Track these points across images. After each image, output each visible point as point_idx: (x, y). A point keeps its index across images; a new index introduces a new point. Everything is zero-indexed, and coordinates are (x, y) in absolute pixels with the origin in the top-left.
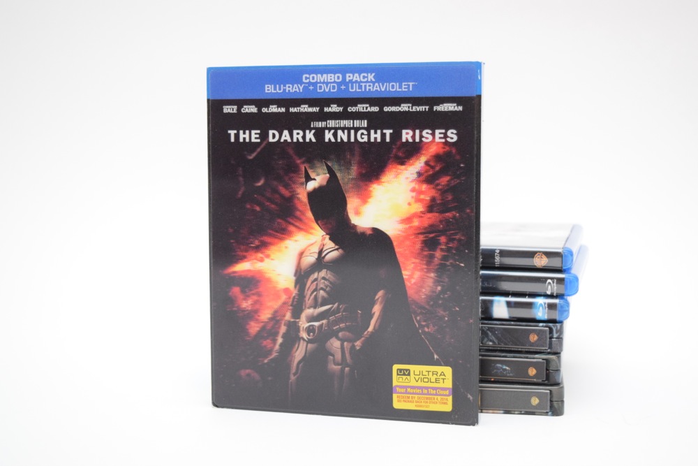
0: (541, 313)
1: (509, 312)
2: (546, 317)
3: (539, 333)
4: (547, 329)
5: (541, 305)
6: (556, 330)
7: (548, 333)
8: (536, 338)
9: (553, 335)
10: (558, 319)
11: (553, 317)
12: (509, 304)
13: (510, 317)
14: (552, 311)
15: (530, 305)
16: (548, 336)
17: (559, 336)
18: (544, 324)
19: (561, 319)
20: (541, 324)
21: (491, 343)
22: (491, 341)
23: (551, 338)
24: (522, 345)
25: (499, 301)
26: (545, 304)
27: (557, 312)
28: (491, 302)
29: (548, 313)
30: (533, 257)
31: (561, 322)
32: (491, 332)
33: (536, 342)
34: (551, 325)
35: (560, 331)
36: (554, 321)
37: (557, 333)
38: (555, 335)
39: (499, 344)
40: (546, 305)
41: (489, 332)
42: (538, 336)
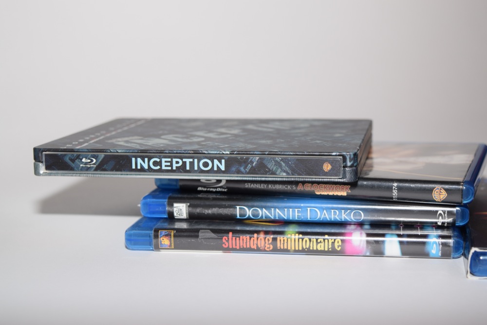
3: (333, 162)
4: (341, 157)
6: (350, 158)
7: (341, 162)
8: (330, 167)
9: (347, 164)
16: (342, 165)
18: (338, 153)
20: (335, 154)
21: (284, 174)
22: (285, 171)
23: (344, 167)
24: (315, 175)
34: (344, 153)
35: (354, 160)
39: (293, 175)
41: (283, 163)
42: (331, 165)
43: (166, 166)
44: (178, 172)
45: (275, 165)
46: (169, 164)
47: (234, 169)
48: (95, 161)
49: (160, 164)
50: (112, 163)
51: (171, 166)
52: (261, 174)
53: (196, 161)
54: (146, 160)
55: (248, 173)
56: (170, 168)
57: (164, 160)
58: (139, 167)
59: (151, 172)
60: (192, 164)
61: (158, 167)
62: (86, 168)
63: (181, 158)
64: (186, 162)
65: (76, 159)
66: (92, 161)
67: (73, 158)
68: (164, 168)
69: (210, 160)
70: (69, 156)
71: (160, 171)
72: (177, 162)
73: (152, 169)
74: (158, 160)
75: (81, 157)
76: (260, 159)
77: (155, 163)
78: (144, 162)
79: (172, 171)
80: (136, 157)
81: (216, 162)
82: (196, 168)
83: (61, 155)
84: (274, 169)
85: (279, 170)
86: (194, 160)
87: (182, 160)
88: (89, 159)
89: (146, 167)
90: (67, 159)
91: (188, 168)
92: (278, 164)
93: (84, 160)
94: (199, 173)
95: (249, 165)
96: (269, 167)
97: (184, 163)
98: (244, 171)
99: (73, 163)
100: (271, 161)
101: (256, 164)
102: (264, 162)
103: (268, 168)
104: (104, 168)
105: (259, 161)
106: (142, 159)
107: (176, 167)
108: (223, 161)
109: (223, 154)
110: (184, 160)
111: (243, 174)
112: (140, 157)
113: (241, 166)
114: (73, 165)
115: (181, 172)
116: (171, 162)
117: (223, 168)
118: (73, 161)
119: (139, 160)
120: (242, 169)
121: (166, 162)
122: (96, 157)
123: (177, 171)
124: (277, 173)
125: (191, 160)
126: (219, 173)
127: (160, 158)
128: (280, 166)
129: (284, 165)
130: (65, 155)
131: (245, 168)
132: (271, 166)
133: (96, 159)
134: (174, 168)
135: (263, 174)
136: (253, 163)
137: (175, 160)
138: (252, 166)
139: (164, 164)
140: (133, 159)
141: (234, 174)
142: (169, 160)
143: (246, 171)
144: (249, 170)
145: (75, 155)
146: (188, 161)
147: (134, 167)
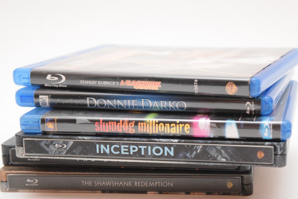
0: (267, 134)
1: (239, 133)
2: (271, 137)
3: (265, 151)
4: (272, 147)
5: (267, 126)
6: (280, 148)
7: (273, 150)
8: (263, 155)
9: (278, 152)
10: (281, 137)
11: (277, 137)
12: (238, 126)
13: (240, 137)
14: (276, 132)
15: (257, 126)
16: (273, 153)
17: (283, 152)
18: (270, 143)
19: (284, 139)
20: (267, 143)
21: (224, 160)
22: (224, 158)
23: (275, 155)
24: (251, 161)
25: (230, 123)
26: (270, 125)
27: (281, 132)
28: (224, 124)
29: (273, 134)
30: (225, 85)
31: (285, 141)
32: (224, 150)
33: (263, 158)
34: (275, 143)
35: (284, 149)
36: (278, 140)
37: (281, 150)
38: (279, 153)
39: (231, 160)
40: (271, 127)
41: (222, 151)
42: (264, 153)
43: (124, 151)
44: (135, 157)
45: (216, 152)
46: (127, 150)
47: (181, 155)
48: (65, 146)
49: (119, 149)
50: (80, 148)
51: (129, 151)
52: (205, 159)
53: (149, 147)
54: (108, 146)
55: (193, 158)
56: (128, 153)
57: (122, 146)
58: (102, 152)
59: (112, 156)
60: (146, 150)
61: (118, 152)
62: (59, 152)
63: (137, 145)
64: (141, 148)
65: (50, 145)
66: (63, 146)
67: (47, 144)
68: (123, 153)
69: (161, 147)
70: (45, 142)
71: (120, 155)
72: (134, 149)
73: (113, 154)
74: (118, 146)
75: (54, 143)
76: (203, 146)
77: (115, 149)
78: (106, 148)
79: (130, 155)
80: (100, 144)
81: (166, 149)
82: (150, 154)
83: (38, 140)
84: (215, 156)
85: (220, 157)
86: (147, 148)
87: (138, 147)
88: (61, 144)
89: (108, 152)
90: (43, 144)
91: (143, 153)
92: (219, 151)
93: (56, 145)
94: (152, 157)
95: (194, 152)
96: (211, 153)
97: (140, 150)
98: (190, 157)
99: (48, 148)
100: (213, 149)
101: (200, 152)
102: (207, 149)
103: (210, 154)
104: (73, 152)
105: (203, 148)
106: (104, 146)
107: (133, 152)
108: (172, 148)
109: (172, 142)
110: (140, 147)
111: (189, 159)
112: (103, 143)
113: (187, 152)
114: (48, 150)
115: (137, 157)
116: (129, 148)
117: (172, 154)
118: (48, 146)
119: (102, 147)
120: (188, 155)
121: (124, 148)
122: (67, 143)
123: (133, 156)
124: (218, 159)
125: (146, 147)
126: (169, 158)
127: (119, 144)
128: (221, 153)
129: (224, 152)
130: (42, 141)
131: (190, 155)
132: (213, 153)
133: (66, 145)
134: (131, 153)
135: (206, 159)
136: (198, 150)
137: (132, 147)
138: (197, 153)
139: (123, 150)
140: (97, 146)
141: (181, 158)
142: (127, 146)
143: (192, 157)
144: (195, 156)
145: (49, 141)
146: (143, 148)
147: (98, 152)
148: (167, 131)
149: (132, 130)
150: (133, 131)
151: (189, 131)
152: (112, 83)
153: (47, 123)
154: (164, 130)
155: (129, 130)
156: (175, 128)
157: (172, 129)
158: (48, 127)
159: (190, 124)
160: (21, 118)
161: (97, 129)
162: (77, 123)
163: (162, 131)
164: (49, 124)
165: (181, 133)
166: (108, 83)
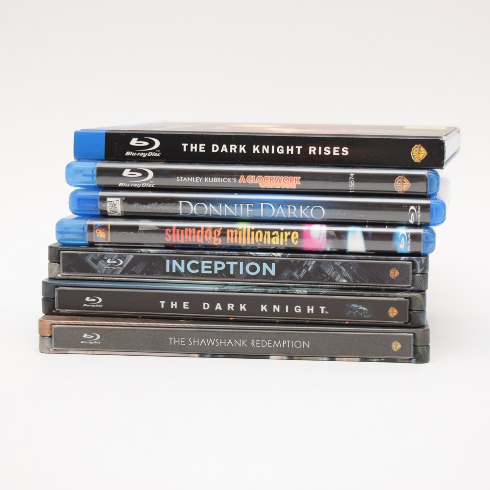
0: (403, 245)
1: (366, 245)
2: (408, 250)
3: (401, 268)
4: (411, 262)
5: (403, 235)
6: (421, 264)
7: (411, 267)
8: (397, 273)
9: (417, 270)
10: (422, 252)
11: (416, 250)
12: (366, 235)
13: (367, 251)
14: (415, 243)
15: (390, 237)
16: (411, 271)
17: (424, 271)
18: (407, 258)
19: (426, 252)
20: (403, 258)
21: (345, 281)
22: (345, 278)
23: (414, 273)
24: (381, 283)
25: (354, 232)
26: (407, 234)
27: (422, 243)
28: (345, 233)
29: (411, 245)
30: (393, 182)
31: (426, 255)
32: (345, 268)
33: (397, 278)
34: (414, 258)
35: (425, 266)
36: (418, 254)
37: (421, 268)
38: (419, 271)
39: (354, 282)
40: (409, 236)
41: (343, 268)
42: (399, 271)
43: (206, 269)
44: (220, 277)
45: (334, 270)
46: (209, 267)
47: (286, 274)
48: (121, 262)
49: (199, 267)
50: (141, 266)
51: (212, 269)
52: (318, 280)
53: (241, 264)
54: (183, 262)
55: (302, 279)
56: (210, 272)
57: (203, 263)
58: (174, 270)
59: (187, 276)
60: (237, 268)
61: (197, 271)
62: (111, 271)
63: (224, 261)
64: (229, 265)
65: (100, 260)
66: (119, 262)
67: (96, 259)
68: (203, 271)
69: (258, 263)
70: (92, 256)
71: (200, 275)
72: (220, 266)
73: (189, 273)
74: (197, 262)
75: (106, 258)
76: (317, 262)
77: (194, 266)
78: (180, 264)
79: (213, 275)
80: (171, 259)
81: (265, 265)
82: (241, 273)
83: (82, 254)
84: (333, 275)
85: (339, 276)
86: (239, 264)
87: (225, 263)
88: (115, 260)
89: (182, 270)
90: (89, 260)
91: (232, 272)
92: (337, 269)
93: (109, 261)
94: (245, 278)
95: (304, 270)
96: (327, 272)
97: (228, 267)
98: (298, 277)
99: (96, 264)
100: (330, 266)
101: (311, 270)
102: (322, 266)
103: (325, 273)
104: (132, 270)
105: (316, 264)
106: (178, 262)
107: (218, 271)
108: (273, 265)
109: (274, 256)
110: (228, 263)
111: (296, 280)
112: (175, 258)
113: (294, 271)
114: (96, 267)
115: (224, 277)
116: (212, 265)
117: (273, 272)
118: (96, 262)
119: (175, 263)
120: (295, 274)
121: (206, 265)
122: (124, 258)
123: (219, 276)
124: (337, 279)
125: (236, 263)
126: (269, 279)
127: (199, 259)
128: (340, 271)
129: (344, 270)
130: (87, 255)
131: (298, 274)
132: (330, 271)
133: (123, 260)
134: (216, 272)
135: (320, 280)
136: (309, 267)
137: (216, 263)
138: (307, 272)
139: (203, 267)
140: (168, 261)
141: (286, 279)
142: (210, 262)
143: (300, 277)
144: (304, 276)
145: (98, 255)
146: (232, 264)
147: (168, 270)
148: (267, 241)
149: (217, 239)
150: (218, 241)
151: (297, 242)
152: (225, 180)
153: (95, 229)
154: (263, 240)
155: (213, 240)
156: (277, 238)
157: (274, 238)
158: (98, 235)
159: (300, 232)
160: (57, 223)
161: (168, 238)
162: (140, 229)
163: (259, 242)
164: (98, 232)
165: (286, 244)
166: (220, 180)
